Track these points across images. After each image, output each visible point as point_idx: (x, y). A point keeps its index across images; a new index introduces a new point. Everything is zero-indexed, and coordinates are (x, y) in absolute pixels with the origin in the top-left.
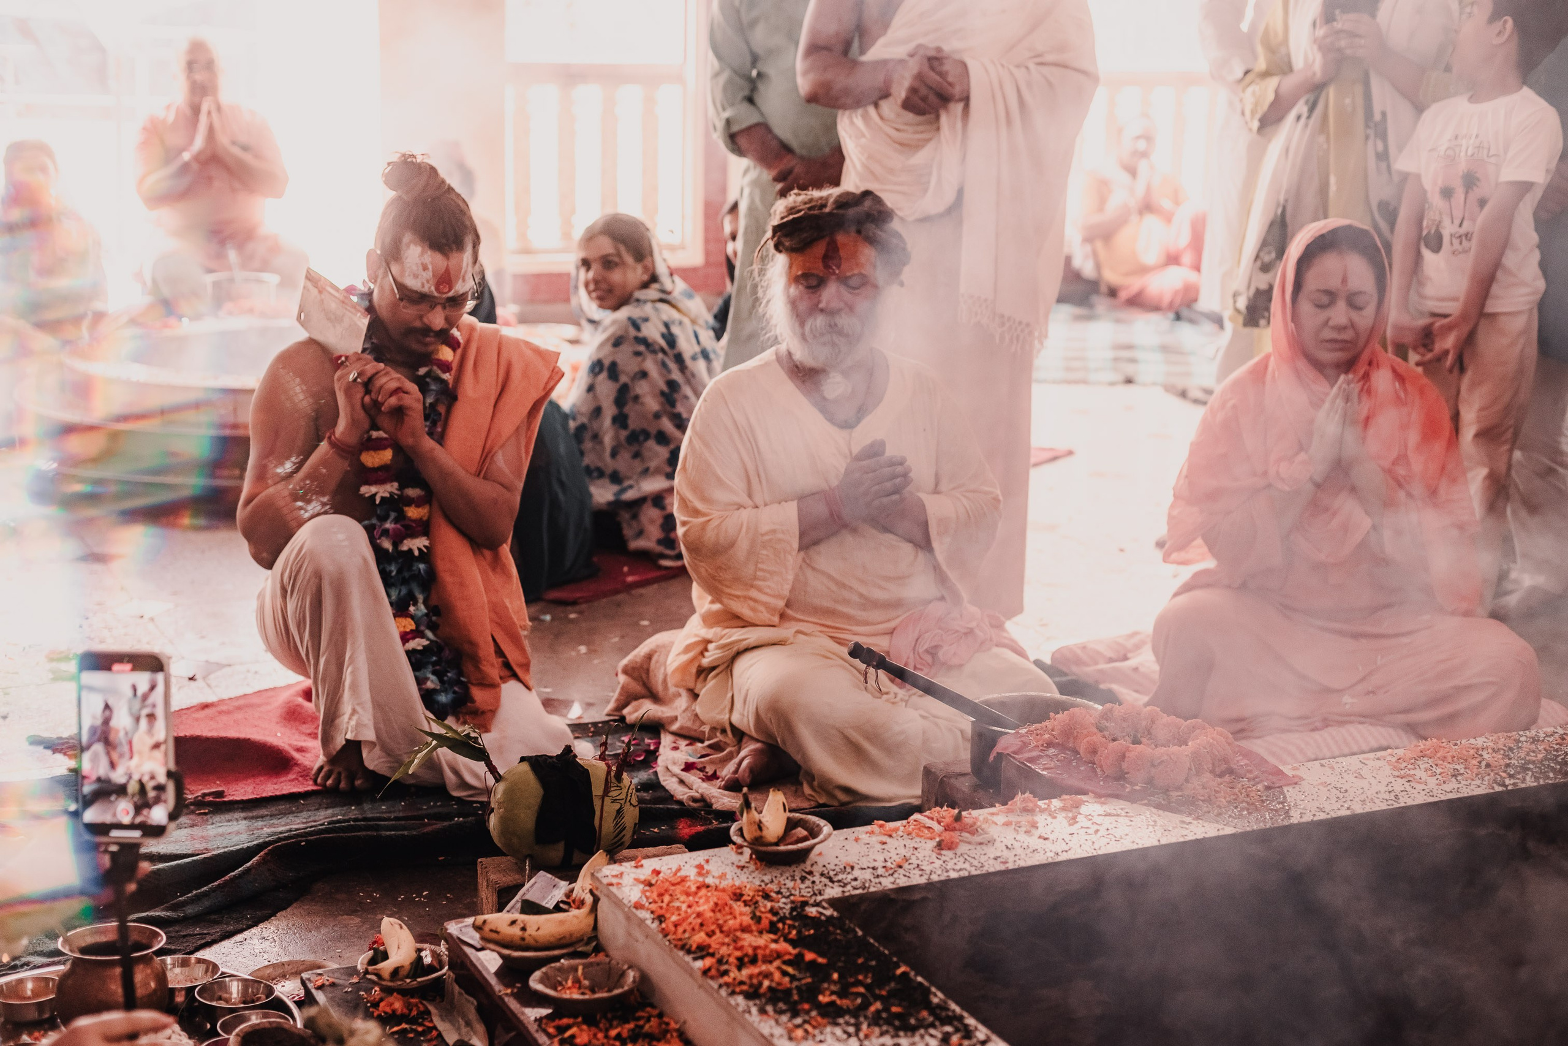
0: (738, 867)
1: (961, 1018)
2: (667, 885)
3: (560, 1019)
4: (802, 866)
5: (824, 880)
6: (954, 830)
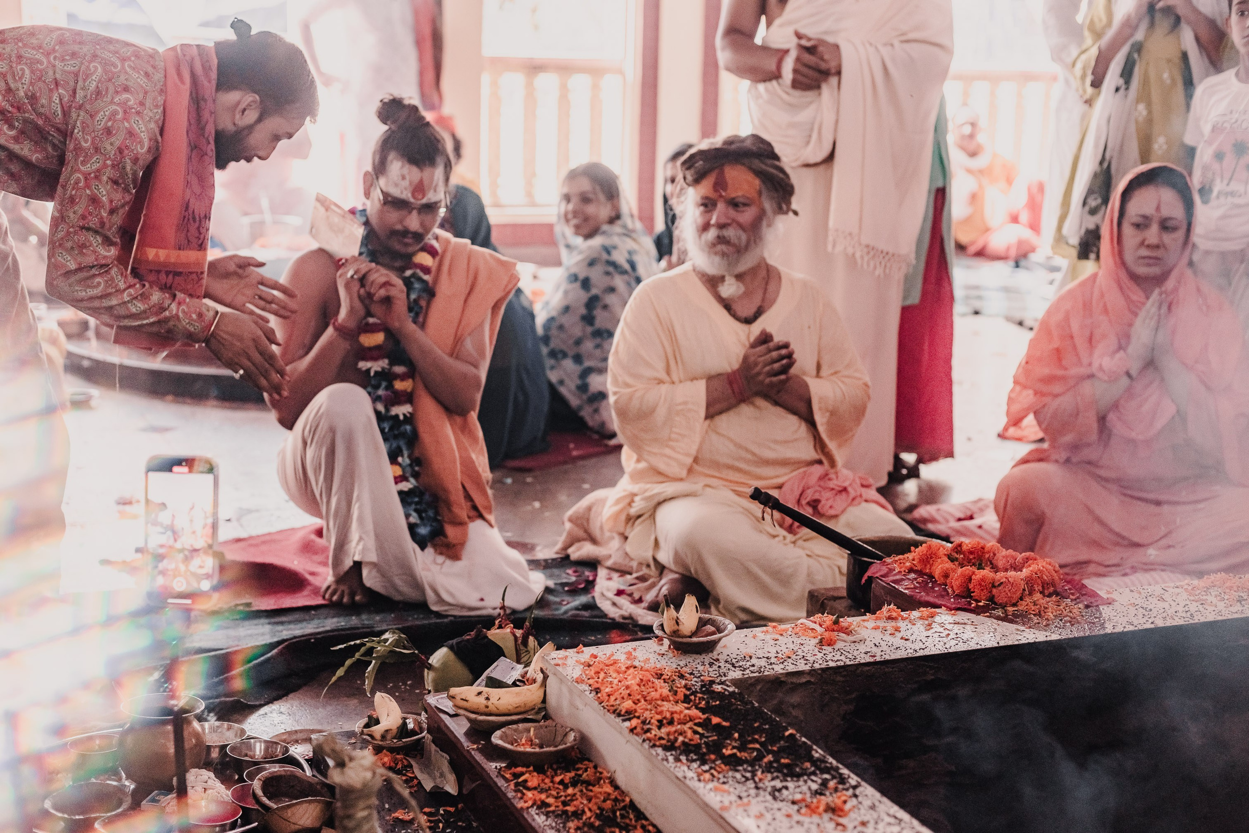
0: (659, 654)
1: (837, 769)
2: (601, 666)
3: (516, 767)
4: (710, 655)
5: (727, 665)
6: (833, 630)
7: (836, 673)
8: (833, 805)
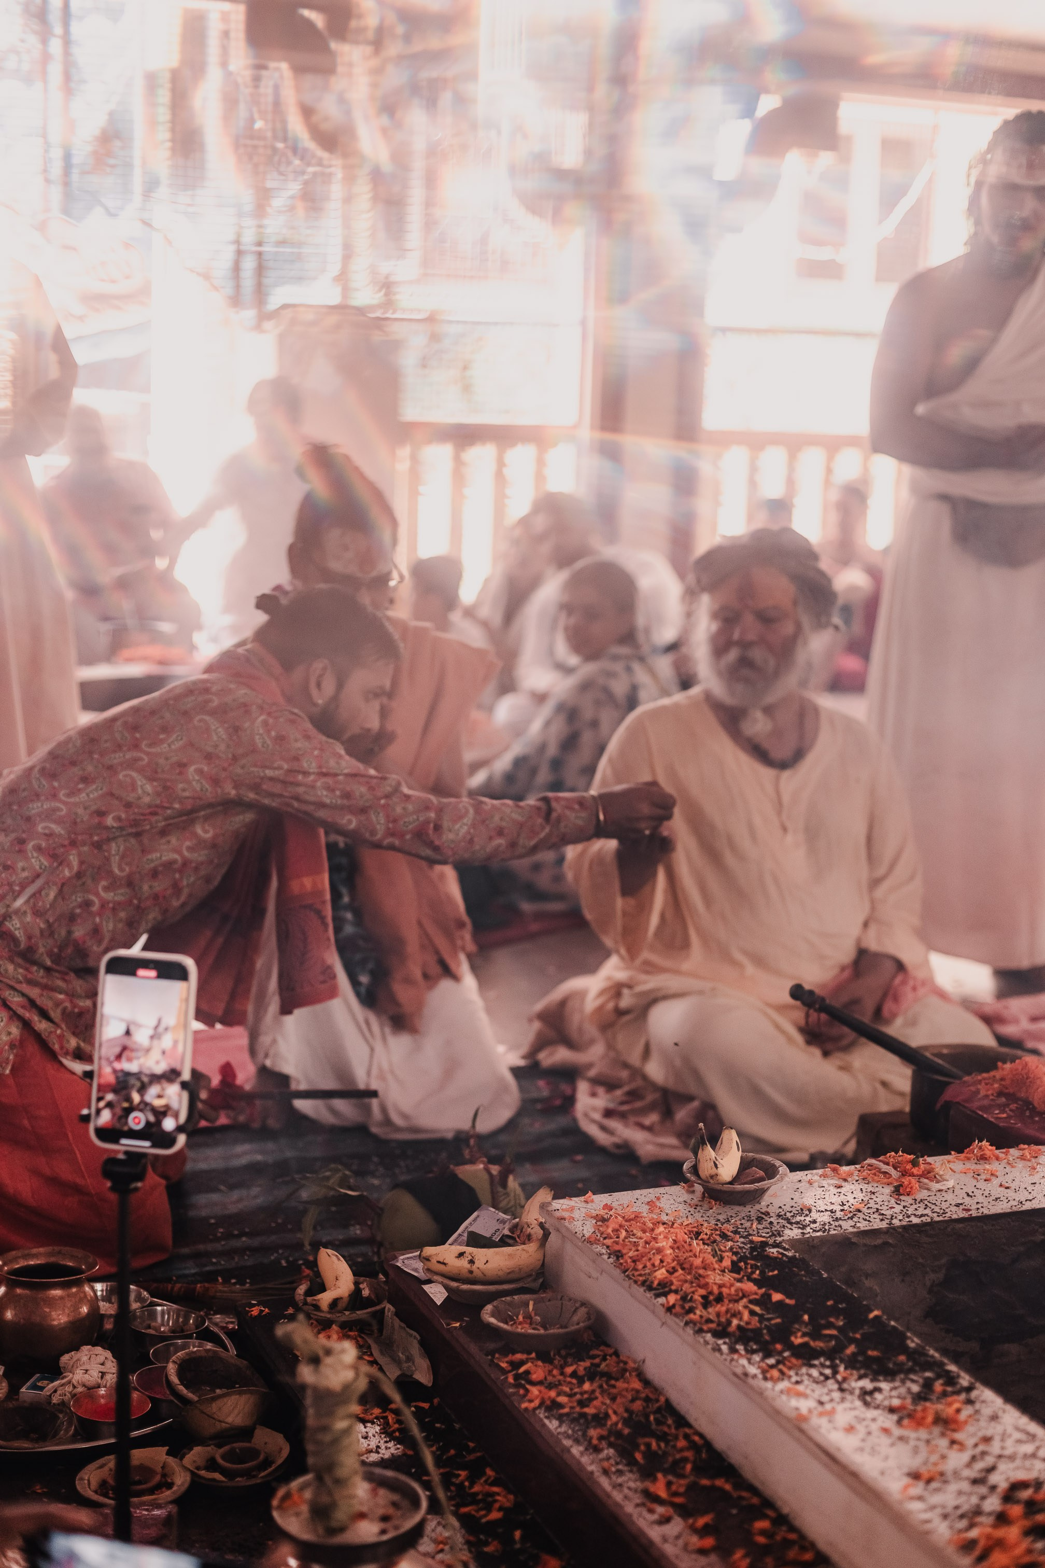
0: (691, 1205)
1: (942, 1365)
2: (621, 1220)
3: (513, 1354)
4: (757, 1207)
5: (781, 1221)
6: (912, 1175)
7: (920, 1232)
8: (944, 1415)
